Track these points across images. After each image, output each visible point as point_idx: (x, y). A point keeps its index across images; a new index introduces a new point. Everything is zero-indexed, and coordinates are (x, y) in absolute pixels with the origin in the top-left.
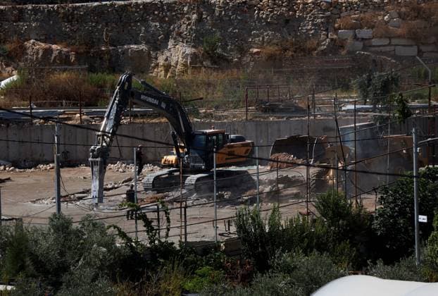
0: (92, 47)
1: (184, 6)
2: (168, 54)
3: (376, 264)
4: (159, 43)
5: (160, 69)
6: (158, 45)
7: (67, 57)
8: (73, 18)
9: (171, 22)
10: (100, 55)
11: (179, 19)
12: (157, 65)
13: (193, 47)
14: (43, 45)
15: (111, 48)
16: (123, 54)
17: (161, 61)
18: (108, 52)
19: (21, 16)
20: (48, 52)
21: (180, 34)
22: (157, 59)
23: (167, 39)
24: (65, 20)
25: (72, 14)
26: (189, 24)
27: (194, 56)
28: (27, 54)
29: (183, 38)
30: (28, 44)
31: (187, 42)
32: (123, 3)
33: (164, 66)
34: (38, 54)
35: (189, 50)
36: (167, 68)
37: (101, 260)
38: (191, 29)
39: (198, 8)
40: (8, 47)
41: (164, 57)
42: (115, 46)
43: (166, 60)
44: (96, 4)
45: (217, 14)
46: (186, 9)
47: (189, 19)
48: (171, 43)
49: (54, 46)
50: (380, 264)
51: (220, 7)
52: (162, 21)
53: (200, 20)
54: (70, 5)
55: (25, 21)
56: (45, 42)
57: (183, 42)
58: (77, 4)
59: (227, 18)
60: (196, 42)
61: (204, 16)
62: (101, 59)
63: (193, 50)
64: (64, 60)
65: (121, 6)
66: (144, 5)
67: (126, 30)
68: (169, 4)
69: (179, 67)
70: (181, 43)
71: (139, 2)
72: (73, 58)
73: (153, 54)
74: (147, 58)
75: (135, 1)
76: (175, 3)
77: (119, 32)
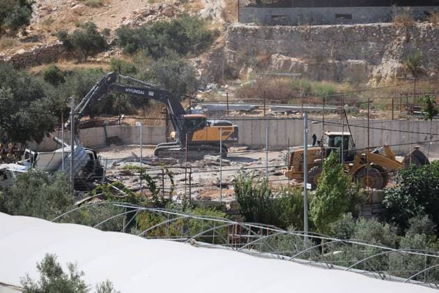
0: (321, 61)
1: (396, 30)
2: (381, 68)
4: (375, 59)
5: (373, 79)
6: (374, 61)
7: (302, 67)
8: (309, 37)
9: (385, 43)
10: (327, 67)
11: (392, 40)
12: (372, 76)
13: (402, 62)
14: (285, 58)
15: (336, 62)
16: (346, 66)
17: (375, 73)
18: (334, 64)
19: (269, 36)
20: (287, 63)
21: (391, 52)
22: (371, 71)
23: (381, 54)
24: (304, 38)
25: (309, 34)
26: (399, 44)
27: (400, 70)
28: (272, 64)
29: (394, 56)
30: (274, 56)
31: (396, 58)
32: (349, 26)
33: (376, 77)
34: (280, 64)
35: (397, 65)
36: (379, 79)
38: (400, 48)
39: (407, 30)
40: (258, 58)
41: (377, 70)
42: (339, 60)
43: (379, 72)
44: (328, 26)
45: (422, 37)
46: (398, 32)
47: (399, 40)
48: (383, 60)
49: (293, 59)
51: (424, 31)
52: (378, 41)
53: (408, 41)
54: (308, 27)
55: (273, 39)
56: (286, 55)
57: (393, 58)
58: (314, 26)
59: (430, 40)
60: (402, 59)
61: (411, 38)
62: (328, 70)
63: (400, 65)
64: (299, 69)
65: (346, 29)
66: (365, 28)
67: (350, 48)
68: (385, 28)
69: (387, 78)
70: (391, 59)
71: (362, 25)
72: (306, 68)
73: (369, 67)
74: (364, 71)
75: (358, 25)
76: (390, 27)
77: (344, 49)
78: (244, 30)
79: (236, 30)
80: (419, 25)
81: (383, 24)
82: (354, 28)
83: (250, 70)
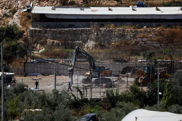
0: (66, 41)
3: (146, 106)
5: (85, 48)
6: (85, 41)
7: (59, 44)
9: (89, 35)
10: (68, 44)
11: (91, 34)
12: (85, 47)
13: (95, 42)
14: (52, 41)
16: (75, 44)
17: (86, 46)
18: (71, 43)
19: (46, 32)
20: (53, 42)
21: (91, 38)
22: (84, 45)
23: (88, 40)
24: (59, 33)
25: (61, 32)
26: (94, 36)
27: (95, 45)
28: (47, 43)
30: (48, 40)
32: (75, 29)
33: (86, 47)
34: (50, 43)
35: (94, 43)
36: (88, 48)
37: (67, 103)
38: (95, 37)
39: (97, 31)
40: (42, 41)
41: (87, 45)
42: (73, 41)
43: (87, 46)
44: (67, 29)
45: (102, 33)
46: (93, 31)
47: (94, 34)
48: (89, 41)
49: (55, 41)
50: (148, 106)
51: (103, 31)
52: (86, 34)
53: (97, 34)
54: (60, 29)
55: (47, 34)
56: (52, 39)
58: (62, 29)
59: (105, 34)
60: (96, 41)
61: (99, 33)
62: (68, 45)
63: (95, 43)
64: (58, 45)
65: (74, 30)
66: (82, 30)
67: (76, 37)
68: (88, 30)
69: (91, 48)
70: (92, 41)
71: (80, 29)
72: (60, 45)
73: (83, 44)
74: (82, 45)
75: (78, 29)
76: (90, 29)
77: (74, 37)
78: (36, 30)
79: (32, 30)
80: (101, 29)
81: (87, 28)
82: (77, 30)
83: (38, 45)
